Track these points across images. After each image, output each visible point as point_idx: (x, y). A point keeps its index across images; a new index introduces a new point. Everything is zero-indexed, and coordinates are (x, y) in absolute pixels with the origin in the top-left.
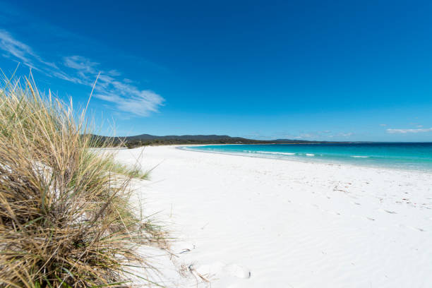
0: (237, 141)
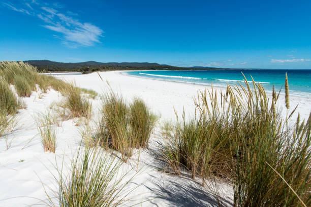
0: (164, 67)
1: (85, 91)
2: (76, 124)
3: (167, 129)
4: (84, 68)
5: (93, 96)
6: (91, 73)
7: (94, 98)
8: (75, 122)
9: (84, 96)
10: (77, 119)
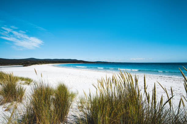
1: (22, 79)
2: (5, 109)
3: (81, 103)
4: (25, 62)
5: (28, 82)
6: (30, 65)
7: (29, 84)
8: (5, 108)
9: (20, 83)
10: (8, 105)
